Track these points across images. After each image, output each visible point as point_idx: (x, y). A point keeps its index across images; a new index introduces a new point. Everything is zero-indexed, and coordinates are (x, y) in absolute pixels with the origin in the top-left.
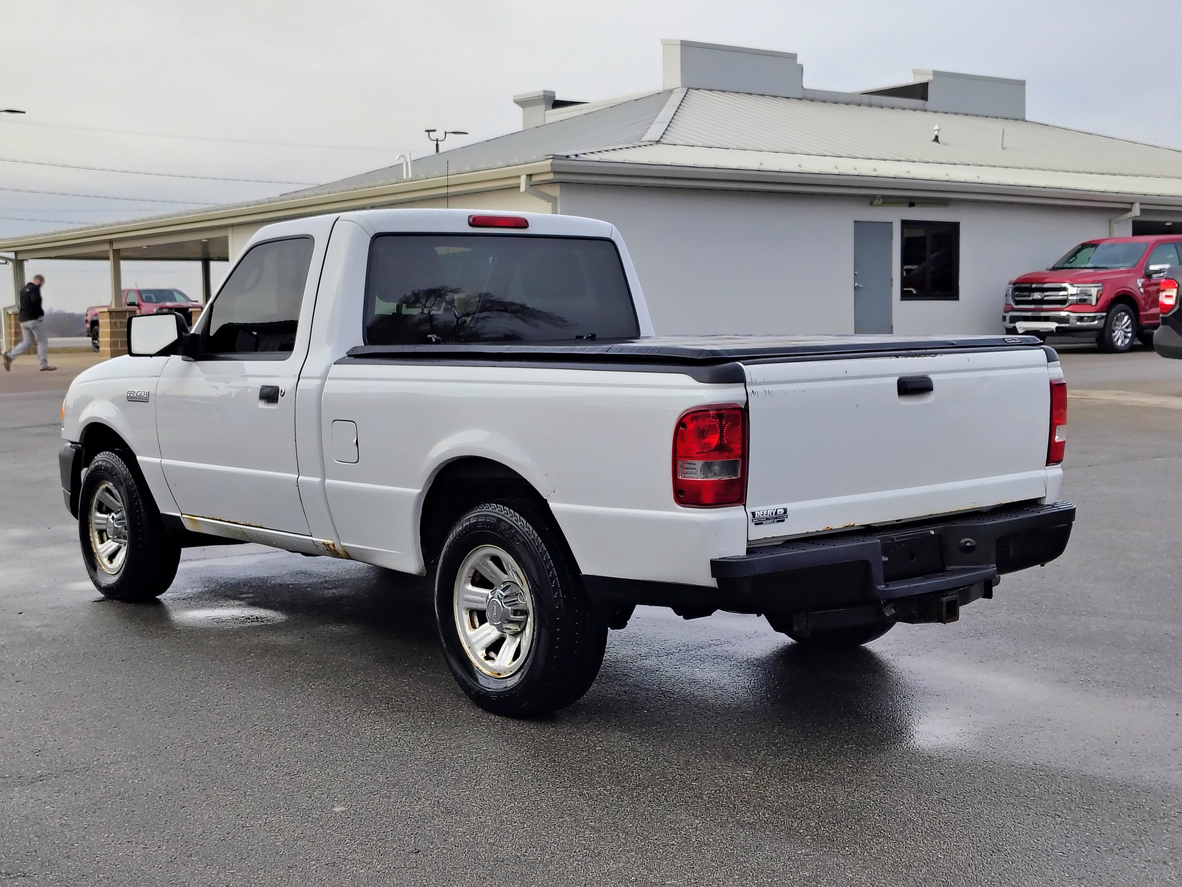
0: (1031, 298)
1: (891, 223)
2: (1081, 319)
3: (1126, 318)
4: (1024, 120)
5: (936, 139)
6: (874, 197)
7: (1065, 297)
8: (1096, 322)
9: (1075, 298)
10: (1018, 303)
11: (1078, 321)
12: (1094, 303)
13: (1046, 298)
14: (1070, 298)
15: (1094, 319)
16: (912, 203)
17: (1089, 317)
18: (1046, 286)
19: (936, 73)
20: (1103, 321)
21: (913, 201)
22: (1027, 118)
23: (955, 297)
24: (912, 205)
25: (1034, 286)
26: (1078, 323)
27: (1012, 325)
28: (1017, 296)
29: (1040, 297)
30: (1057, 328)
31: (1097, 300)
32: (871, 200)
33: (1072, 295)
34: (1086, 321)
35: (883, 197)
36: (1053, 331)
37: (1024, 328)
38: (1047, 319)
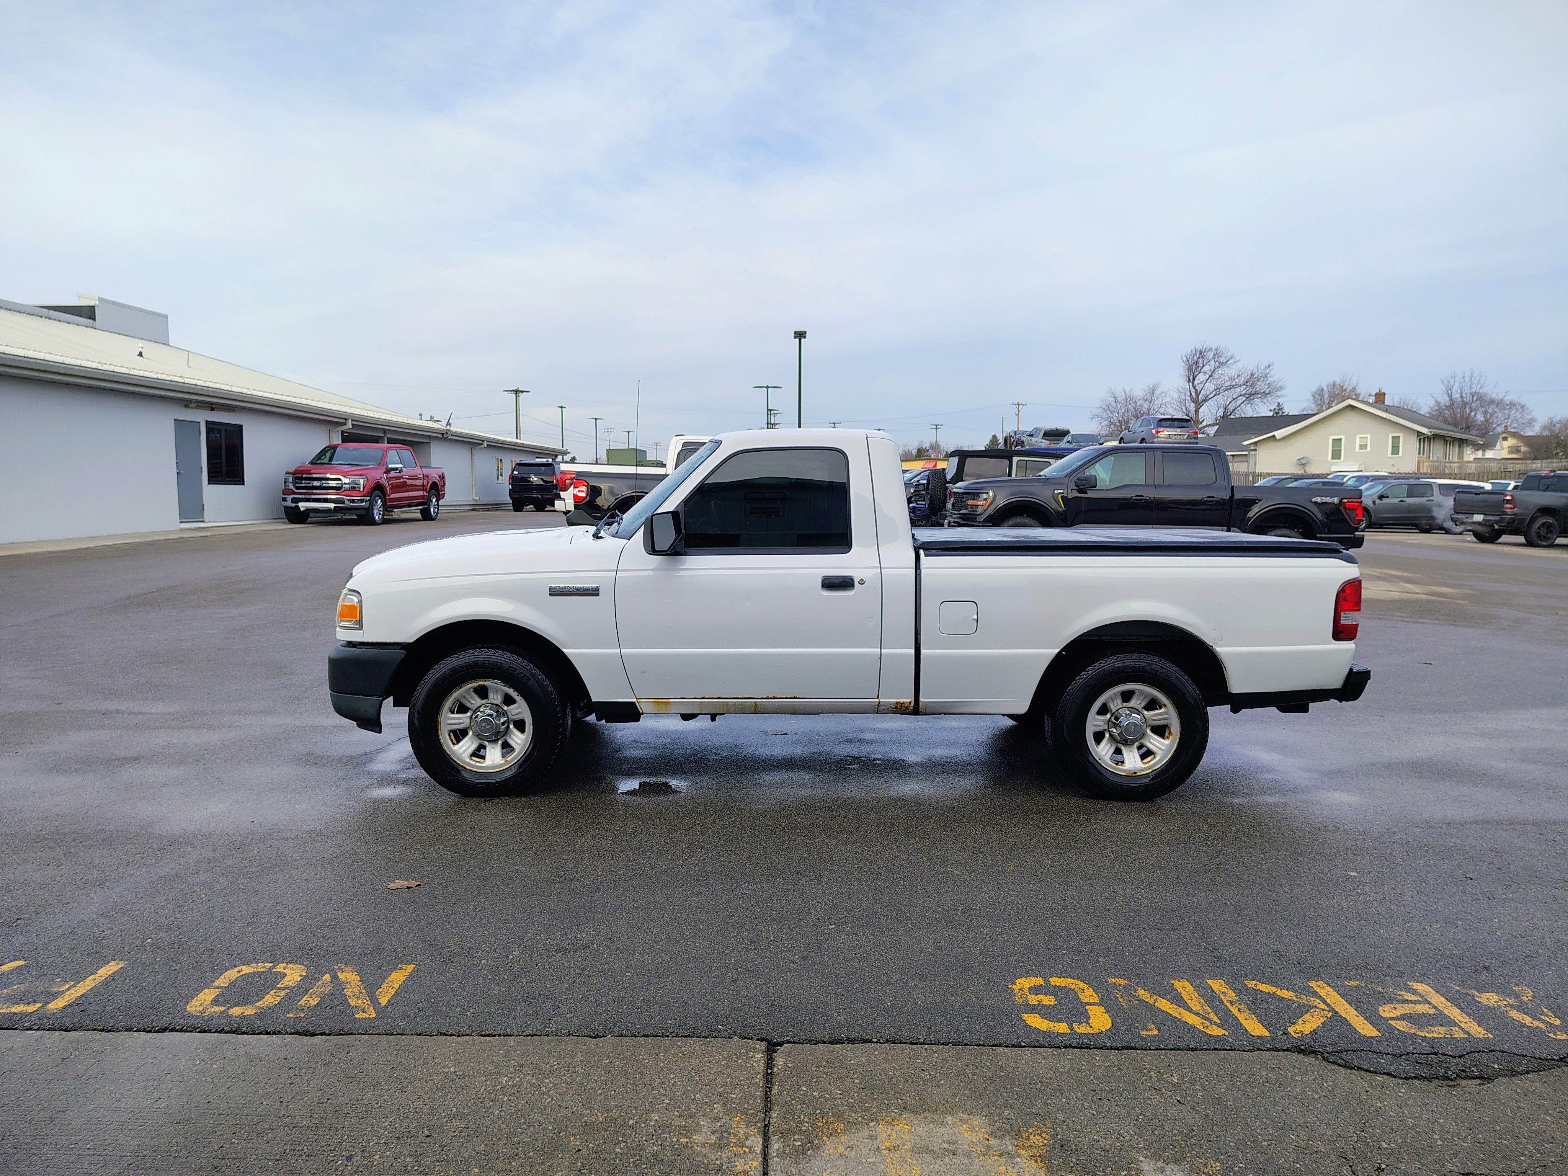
0: (311, 485)
1: (199, 423)
2: (353, 501)
3: (380, 501)
4: (169, 345)
5: (141, 354)
6: (190, 401)
7: (340, 485)
8: (364, 504)
9: (348, 486)
10: (298, 488)
11: (351, 502)
12: (362, 490)
13: (324, 485)
14: (344, 486)
15: (362, 501)
16: (212, 407)
17: (358, 500)
18: (314, 476)
19: (100, 299)
20: (369, 502)
21: (213, 406)
22: (170, 344)
23: (241, 483)
24: (212, 409)
25: (304, 476)
26: (352, 504)
27: (294, 505)
28: (296, 483)
29: (319, 484)
30: (335, 507)
31: (364, 488)
32: (187, 404)
33: (345, 484)
34: (357, 503)
35: (198, 401)
36: (331, 510)
37: (306, 507)
38: (326, 501)
